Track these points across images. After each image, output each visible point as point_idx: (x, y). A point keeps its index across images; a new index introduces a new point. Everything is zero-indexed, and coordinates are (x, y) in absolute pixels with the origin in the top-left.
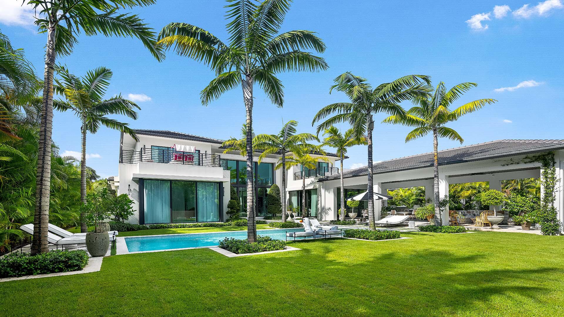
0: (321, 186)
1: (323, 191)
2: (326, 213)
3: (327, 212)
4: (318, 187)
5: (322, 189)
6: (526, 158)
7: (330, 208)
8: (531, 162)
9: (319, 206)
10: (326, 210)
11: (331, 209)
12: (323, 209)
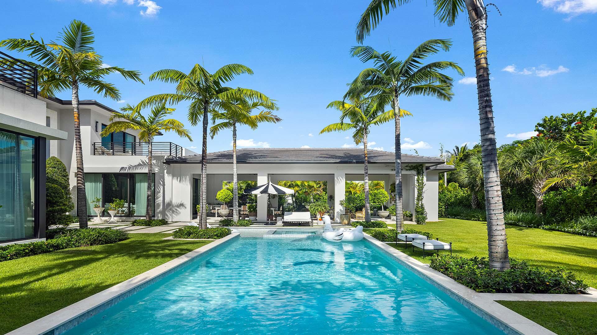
0: (165, 171)
1: (168, 178)
2: (173, 212)
3: (176, 210)
4: (156, 172)
5: (166, 175)
6: (407, 166)
7: (182, 205)
8: (410, 170)
9: (159, 200)
10: (173, 207)
11: (186, 206)
12: (168, 206)
